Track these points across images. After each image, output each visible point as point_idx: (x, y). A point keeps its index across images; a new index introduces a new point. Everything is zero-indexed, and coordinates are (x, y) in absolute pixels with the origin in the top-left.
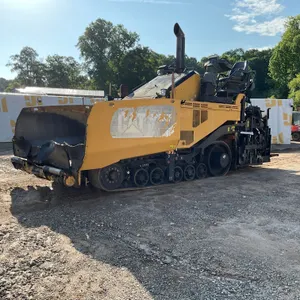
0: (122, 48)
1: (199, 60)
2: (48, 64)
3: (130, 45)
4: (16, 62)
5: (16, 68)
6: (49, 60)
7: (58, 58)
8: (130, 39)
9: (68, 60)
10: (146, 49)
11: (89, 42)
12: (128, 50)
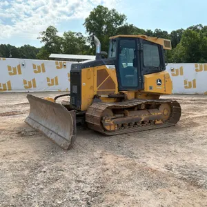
0: (114, 25)
1: (169, 33)
2: (64, 38)
3: (120, 23)
4: (44, 36)
5: (43, 41)
6: (65, 34)
7: (71, 34)
8: (120, 19)
9: (77, 34)
10: (131, 26)
11: (92, 22)
12: (118, 26)
